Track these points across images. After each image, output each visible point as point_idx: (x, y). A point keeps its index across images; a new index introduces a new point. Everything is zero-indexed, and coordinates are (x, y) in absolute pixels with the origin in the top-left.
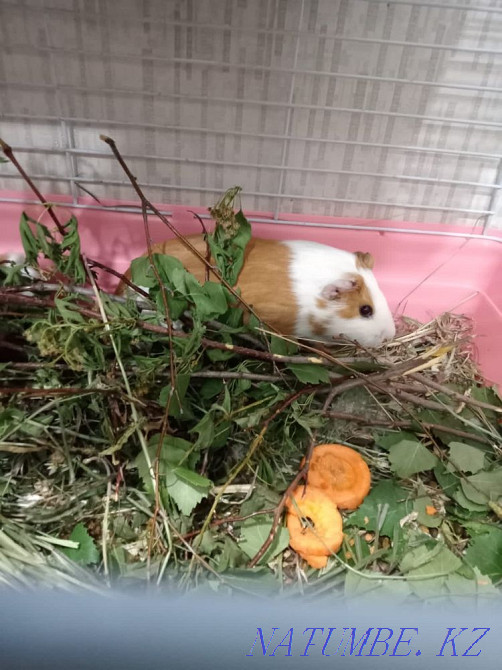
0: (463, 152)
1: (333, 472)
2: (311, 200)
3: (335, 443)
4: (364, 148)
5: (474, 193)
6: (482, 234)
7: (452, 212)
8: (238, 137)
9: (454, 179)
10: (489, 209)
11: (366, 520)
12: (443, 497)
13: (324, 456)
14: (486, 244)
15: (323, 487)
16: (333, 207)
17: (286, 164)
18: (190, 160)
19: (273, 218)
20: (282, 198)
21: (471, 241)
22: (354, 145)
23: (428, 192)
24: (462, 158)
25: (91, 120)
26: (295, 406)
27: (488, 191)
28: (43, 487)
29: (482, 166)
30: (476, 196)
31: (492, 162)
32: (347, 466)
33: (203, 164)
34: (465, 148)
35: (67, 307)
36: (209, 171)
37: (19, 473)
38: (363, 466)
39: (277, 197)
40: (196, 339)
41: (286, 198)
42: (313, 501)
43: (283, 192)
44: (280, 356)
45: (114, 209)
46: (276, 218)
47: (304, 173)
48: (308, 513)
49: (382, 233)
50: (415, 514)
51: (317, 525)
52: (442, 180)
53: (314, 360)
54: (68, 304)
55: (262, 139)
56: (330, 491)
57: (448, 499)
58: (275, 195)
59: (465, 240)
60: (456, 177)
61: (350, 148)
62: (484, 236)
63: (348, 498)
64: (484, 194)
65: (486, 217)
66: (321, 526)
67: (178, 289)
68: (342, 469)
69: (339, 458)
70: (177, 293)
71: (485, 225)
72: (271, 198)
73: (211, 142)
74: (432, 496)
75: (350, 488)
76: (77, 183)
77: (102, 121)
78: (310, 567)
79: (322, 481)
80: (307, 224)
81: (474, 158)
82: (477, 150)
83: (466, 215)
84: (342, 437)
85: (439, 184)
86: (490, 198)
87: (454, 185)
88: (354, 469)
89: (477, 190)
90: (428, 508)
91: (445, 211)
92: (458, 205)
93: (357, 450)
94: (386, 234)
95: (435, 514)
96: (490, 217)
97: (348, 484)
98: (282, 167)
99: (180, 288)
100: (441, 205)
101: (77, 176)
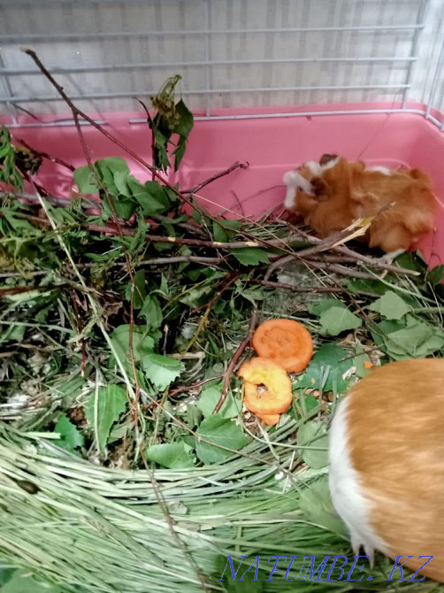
0: (379, 27)
1: (280, 343)
2: (238, 93)
3: (281, 318)
4: (283, 33)
5: (390, 68)
6: (401, 108)
7: (372, 89)
8: (161, 38)
9: (372, 56)
10: (407, 83)
11: (313, 381)
12: (379, 352)
13: (272, 330)
14: (406, 117)
15: (272, 356)
16: (260, 98)
17: (210, 59)
18: (117, 66)
19: (205, 115)
20: (211, 94)
21: (392, 116)
22: (273, 33)
23: (348, 72)
24: (377, 34)
25: (14, 36)
26: (238, 283)
27: (404, 65)
28: (28, 387)
29: (397, 40)
30: (393, 72)
31: (407, 34)
32: (291, 336)
33: (130, 69)
34: (379, 23)
35: (15, 217)
36: (137, 75)
37: (5, 377)
38: (306, 335)
39: (207, 93)
40: (141, 237)
41: (215, 93)
42: (265, 369)
43: (211, 88)
44: (219, 244)
45: (52, 124)
46: (208, 114)
47: (229, 66)
48: (262, 380)
49: (309, 117)
50: (354, 369)
51: (270, 389)
52: (360, 59)
53: (250, 244)
54: (14, 213)
55: (183, 37)
56: (278, 359)
57: (383, 354)
58: (204, 91)
59: (386, 116)
60: (373, 54)
61: (270, 35)
62: (404, 110)
63: (294, 363)
64: (401, 68)
65: (404, 91)
66: (274, 389)
67: (121, 193)
68: (288, 340)
69: (286, 331)
70: (121, 197)
71: (403, 99)
72: (201, 95)
73: (135, 45)
74: (369, 353)
75: (296, 354)
76: (14, 103)
77: (25, 36)
78: (266, 425)
79: (271, 351)
80: (238, 117)
81: (390, 32)
82: (391, 23)
83: (385, 91)
84: (288, 312)
85: (358, 63)
86: (406, 71)
87: (372, 63)
88: (298, 338)
89: (395, 65)
90: (366, 363)
91: (366, 90)
92: (376, 82)
93: (302, 322)
94: (313, 118)
95: (372, 367)
96: (408, 91)
97: (293, 351)
98: (207, 62)
99: (124, 191)
100: (360, 84)
101: (12, 96)
